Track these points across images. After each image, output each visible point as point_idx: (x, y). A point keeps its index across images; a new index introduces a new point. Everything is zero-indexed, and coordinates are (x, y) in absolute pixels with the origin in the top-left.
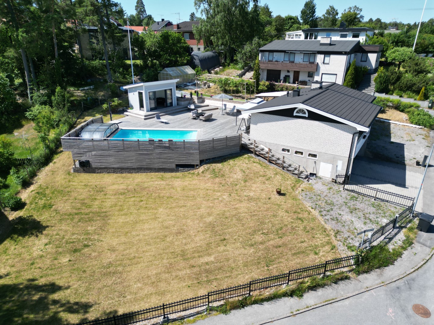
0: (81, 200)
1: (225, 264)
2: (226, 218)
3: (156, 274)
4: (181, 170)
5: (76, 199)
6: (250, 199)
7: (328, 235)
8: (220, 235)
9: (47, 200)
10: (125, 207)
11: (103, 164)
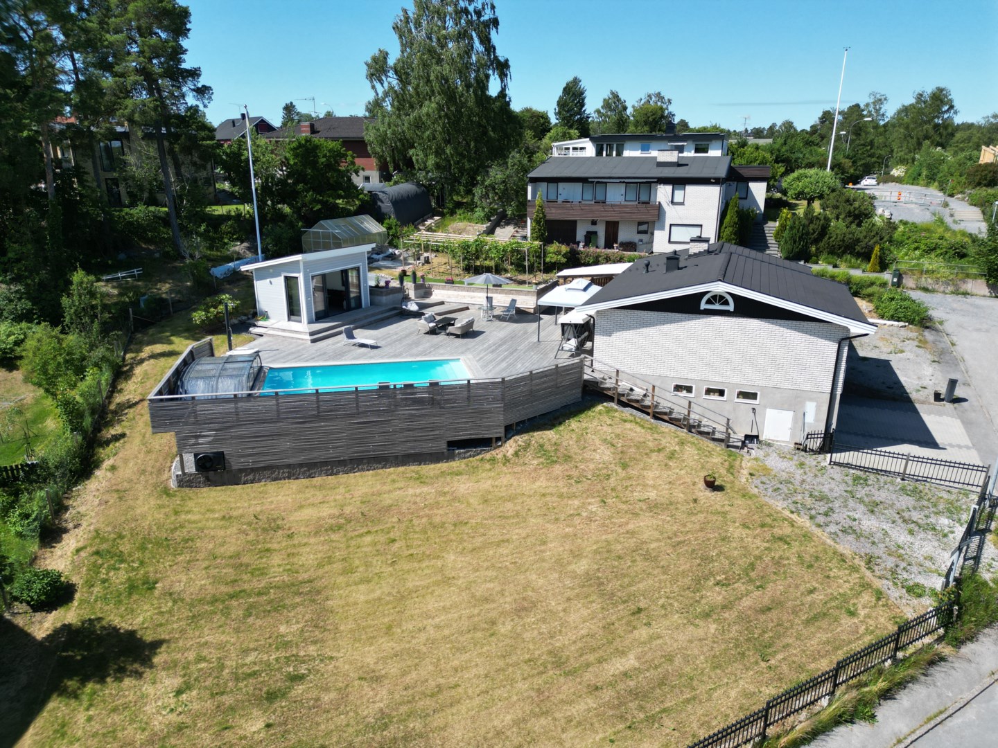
0: (231, 557)
1: (667, 670)
2: (619, 557)
3: (516, 723)
4: (459, 454)
5: (215, 558)
6: (654, 507)
7: (854, 569)
8: (624, 602)
9: (133, 569)
10: (357, 562)
11: (262, 459)
